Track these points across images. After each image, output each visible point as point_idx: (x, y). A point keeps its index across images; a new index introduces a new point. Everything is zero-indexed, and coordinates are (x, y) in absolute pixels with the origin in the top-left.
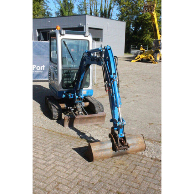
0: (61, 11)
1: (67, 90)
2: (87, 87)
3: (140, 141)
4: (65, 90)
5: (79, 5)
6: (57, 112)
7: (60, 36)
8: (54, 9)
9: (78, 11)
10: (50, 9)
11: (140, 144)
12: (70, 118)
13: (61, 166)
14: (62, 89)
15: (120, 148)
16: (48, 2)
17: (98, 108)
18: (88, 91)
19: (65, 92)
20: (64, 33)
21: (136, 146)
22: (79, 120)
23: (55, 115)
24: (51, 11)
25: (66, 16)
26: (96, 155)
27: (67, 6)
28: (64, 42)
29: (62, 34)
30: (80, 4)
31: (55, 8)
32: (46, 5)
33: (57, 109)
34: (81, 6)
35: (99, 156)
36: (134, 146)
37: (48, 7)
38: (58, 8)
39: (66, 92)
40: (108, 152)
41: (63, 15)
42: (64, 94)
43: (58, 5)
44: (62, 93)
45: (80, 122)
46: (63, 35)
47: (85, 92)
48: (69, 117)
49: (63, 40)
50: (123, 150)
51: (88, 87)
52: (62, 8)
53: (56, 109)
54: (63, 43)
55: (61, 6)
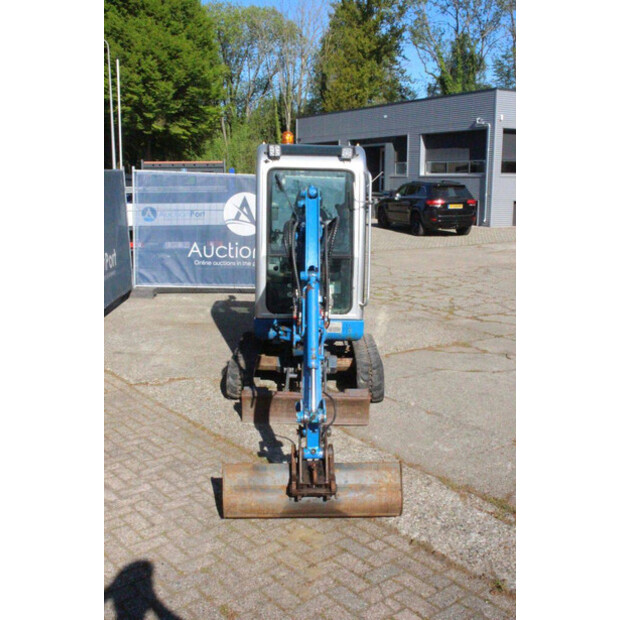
0: (441, 81)
1: (282, 316)
2: (344, 311)
3: (387, 481)
4: (276, 316)
5: (500, 59)
6: (239, 377)
7: (266, 162)
8: (420, 78)
9: (496, 78)
10: (408, 78)
11: (384, 489)
12: (256, 394)
13: (143, 516)
14: (267, 314)
15: (305, 491)
16: (404, 57)
17: (366, 377)
18: (347, 324)
19: (275, 322)
20: (278, 153)
21: (369, 496)
22: (285, 406)
23: (233, 384)
24: (411, 85)
25: (455, 95)
26: (232, 501)
27: (460, 66)
28: (277, 177)
29: (272, 154)
30: (503, 57)
31: (425, 75)
32: (397, 67)
33: (241, 369)
34: (505, 63)
35: (242, 505)
36: (361, 494)
37: (402, 72)
38: (432, 74)
39: (278, 323)
40: (271, 497)
41: (445, 94)
42: (274, 329)
43: (432, 66)
44: (268, 323)
45: (288, 411)
46: (275, 158)
47: (339, 325)
48: (253, 394)
49: (275, 173)
50: (322, 498)
51: (346, 313)
52: (443, 72)
53: (237, 369)
54: (274, 181)
55: (440, 67)
